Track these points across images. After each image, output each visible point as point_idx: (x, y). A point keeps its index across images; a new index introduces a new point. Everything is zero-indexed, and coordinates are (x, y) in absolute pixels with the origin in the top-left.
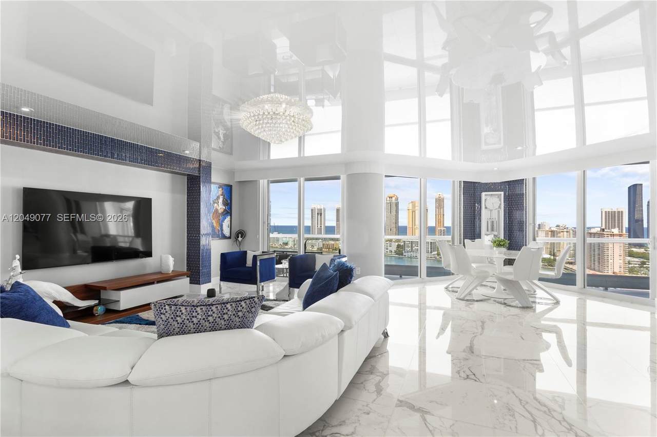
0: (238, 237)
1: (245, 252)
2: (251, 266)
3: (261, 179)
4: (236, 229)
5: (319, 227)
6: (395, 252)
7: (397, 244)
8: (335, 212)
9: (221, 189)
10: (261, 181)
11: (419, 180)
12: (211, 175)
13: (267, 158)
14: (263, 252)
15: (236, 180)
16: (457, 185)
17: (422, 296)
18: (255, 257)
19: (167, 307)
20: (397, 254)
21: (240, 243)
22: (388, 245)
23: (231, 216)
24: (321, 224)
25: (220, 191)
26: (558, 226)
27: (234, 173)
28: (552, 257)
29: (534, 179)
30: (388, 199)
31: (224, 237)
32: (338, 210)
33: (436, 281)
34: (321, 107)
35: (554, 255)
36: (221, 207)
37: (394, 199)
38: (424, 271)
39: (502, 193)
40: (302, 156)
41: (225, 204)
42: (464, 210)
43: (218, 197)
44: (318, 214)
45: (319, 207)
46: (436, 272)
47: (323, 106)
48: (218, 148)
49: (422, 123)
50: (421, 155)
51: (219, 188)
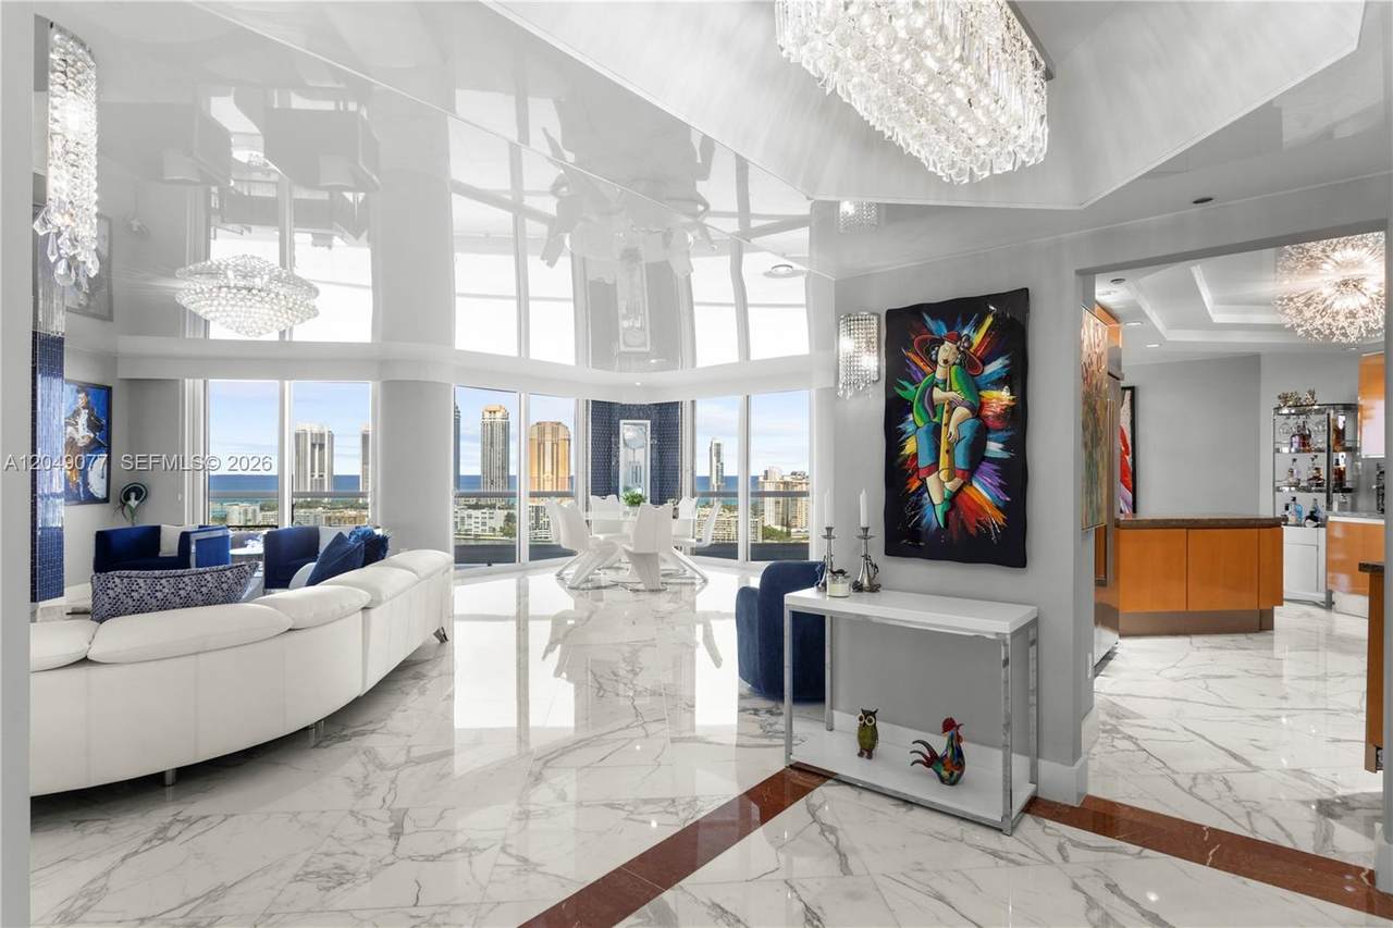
0: (128, 499)
1: (157, 530)
2: (175, 554)
3: (189, 378)
4: (120, 482)
5: (316, 476)
6: (502, 529)
7: (506, 512)
8: (358, 441)
9: (82, 395)
10: (188, 383)
11: (517, 395)
12: (62, 366)
13: (202, 336)
14: (200, 527)
15: (119, 377)
16: (582, 406)
17: (522, 594)
18: (185, 537)
19: (116, 580)
20: (505, 535)
21: (133, 512)
22: (487, 516)
23: (109, 453)
24: (321, 470)
25: (82, 399)
26: (794, 474)
27: (116, 358)
28: (785, 529)
29: (693, 402)
30: (487, 415)
31: (91, 499)
32: (365, 438)
33: (543, 567)
34: (326, 248)
35: (788, 525)
36: (83, 434)
37: (499, 415)
38: (524, 551)
39: (648, 422)
40: (287, 338)
41: (93, 425)
42: (593, 447)
43: (75, 412)
44: (313, 445)
45: (316, 430)
46: (542, 551)
47: (330, 247)
48: (76, 307)
49: (523, 298)
50: (520, 354)
51: (78, 392)
